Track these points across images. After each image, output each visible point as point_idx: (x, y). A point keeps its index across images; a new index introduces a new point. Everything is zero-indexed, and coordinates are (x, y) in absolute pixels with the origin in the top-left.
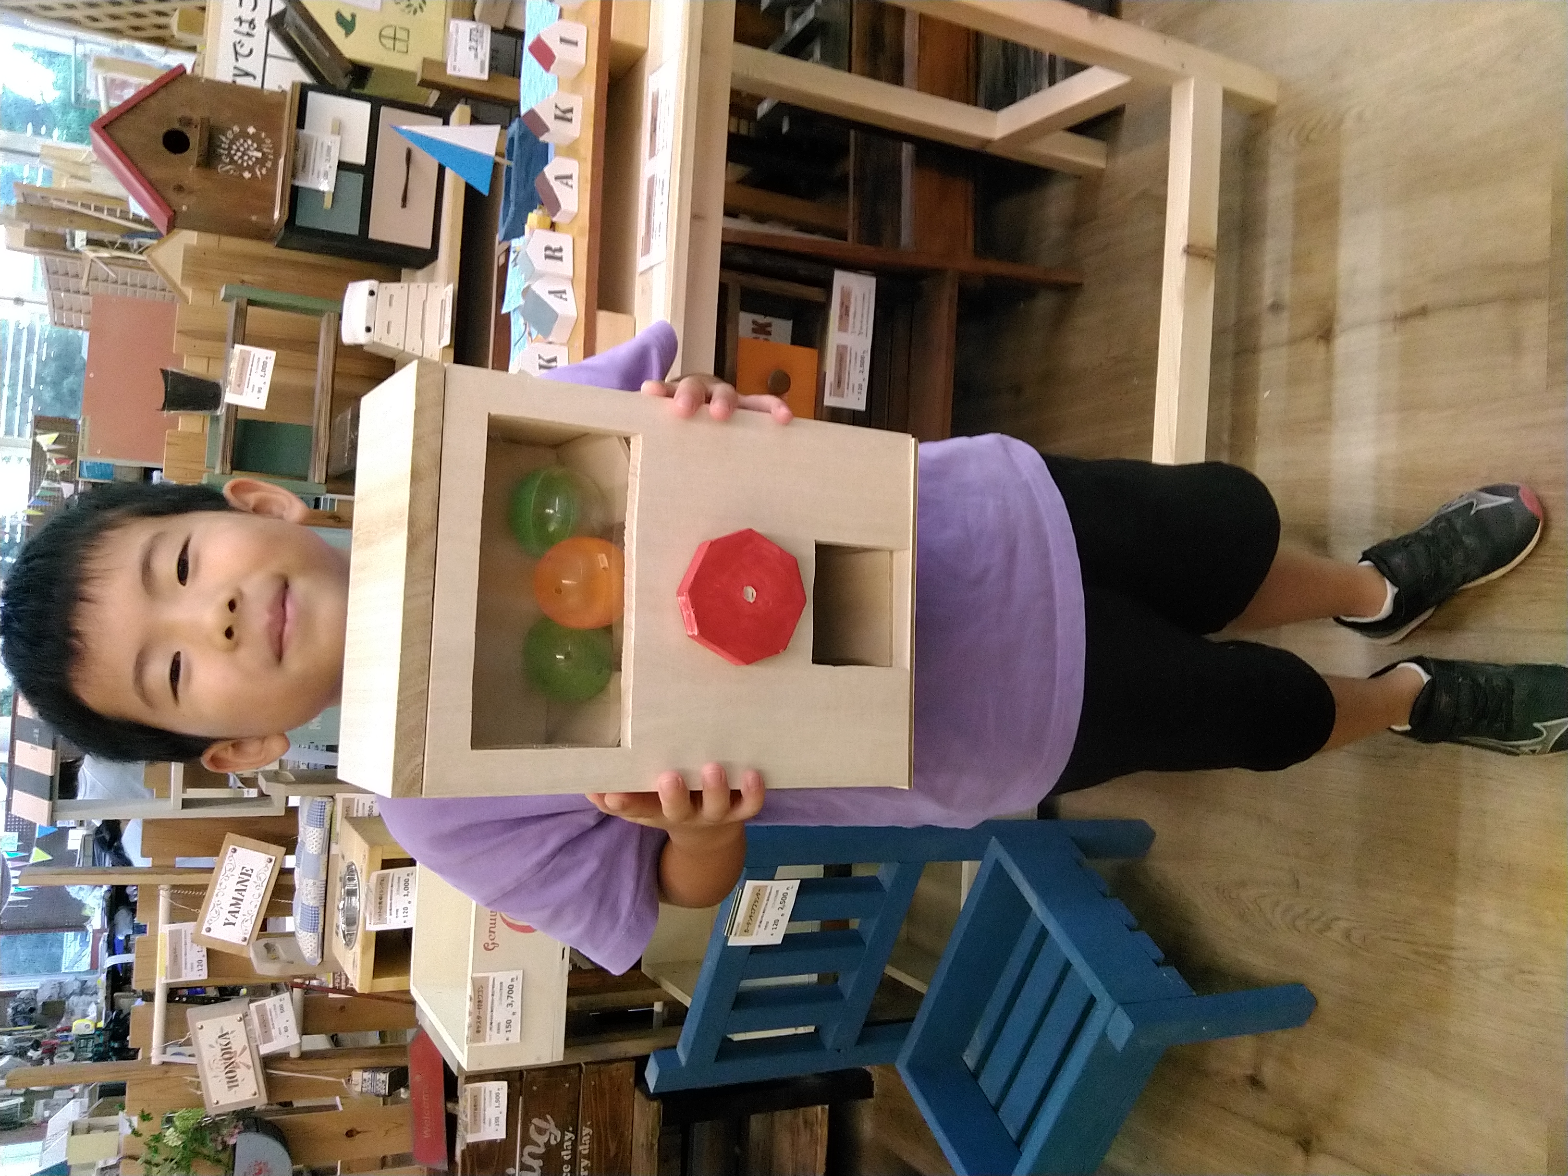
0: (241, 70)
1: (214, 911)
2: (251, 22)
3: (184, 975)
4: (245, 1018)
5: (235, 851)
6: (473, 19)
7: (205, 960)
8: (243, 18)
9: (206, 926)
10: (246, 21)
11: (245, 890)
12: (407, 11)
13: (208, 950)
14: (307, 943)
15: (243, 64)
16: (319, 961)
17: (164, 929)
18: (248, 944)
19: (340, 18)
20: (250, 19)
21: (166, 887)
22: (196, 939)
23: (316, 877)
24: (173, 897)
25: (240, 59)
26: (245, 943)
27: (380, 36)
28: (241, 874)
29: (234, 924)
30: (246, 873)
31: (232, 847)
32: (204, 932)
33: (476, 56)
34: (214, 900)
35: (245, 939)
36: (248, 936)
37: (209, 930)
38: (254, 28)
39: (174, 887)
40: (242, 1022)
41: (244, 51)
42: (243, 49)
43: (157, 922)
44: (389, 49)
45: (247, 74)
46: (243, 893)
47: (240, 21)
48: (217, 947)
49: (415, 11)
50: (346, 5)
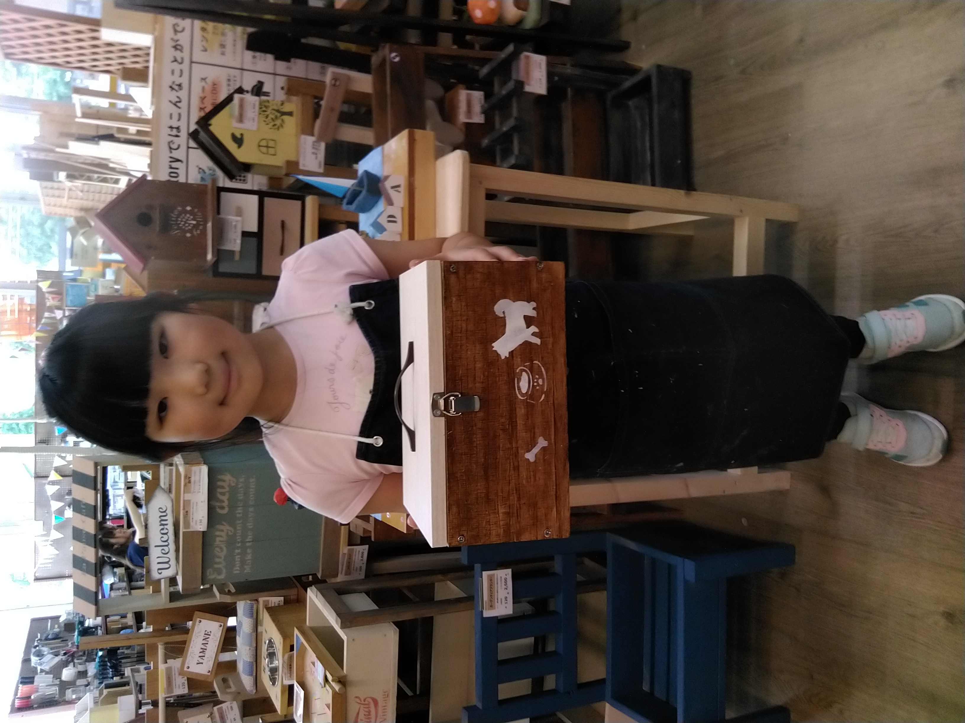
0: (174, 158)
1: (190, 657)
2: (178, 128)
3: (174, 691)
4: (211, 715)
5: (200, 621)
6: (313, 134)
7: (186, 682)
8: (173, 126)
9: (186, 666)
10: (174, 128)
11: (207, 644)
12: (273, 128)
13: (188, 679)
14: (247, 681)
15: (176, 154)
16: (255, 691)
17: (162, 667)
18: (211, 674)
19: (234, 137)
20: (176, 126)
21: (162, 643)
22: (182, 673)
23: (251, 645)
24: (166, 649)
25: (173, 151)
26: (209, 674)
27: (259, 146)
28: (205, 634)
29: (202, 663)
30: (207, 634)
31: (198, 619)
32: (185, 669)
33: (316, 157)
34: (190, 650)
35: (209, 672)
36: (211, 670)
37: (188, 668)
38: (179, 132)
39: (166, 643)
40: (210, 718)
42: (174, 145)
43: (158, 663)
44: (264, 154)
45: (178, 160)
46: (207, 645)
47: (171, 127)
48: (194, 677)
49: (278, 128)
50: (237, 128)
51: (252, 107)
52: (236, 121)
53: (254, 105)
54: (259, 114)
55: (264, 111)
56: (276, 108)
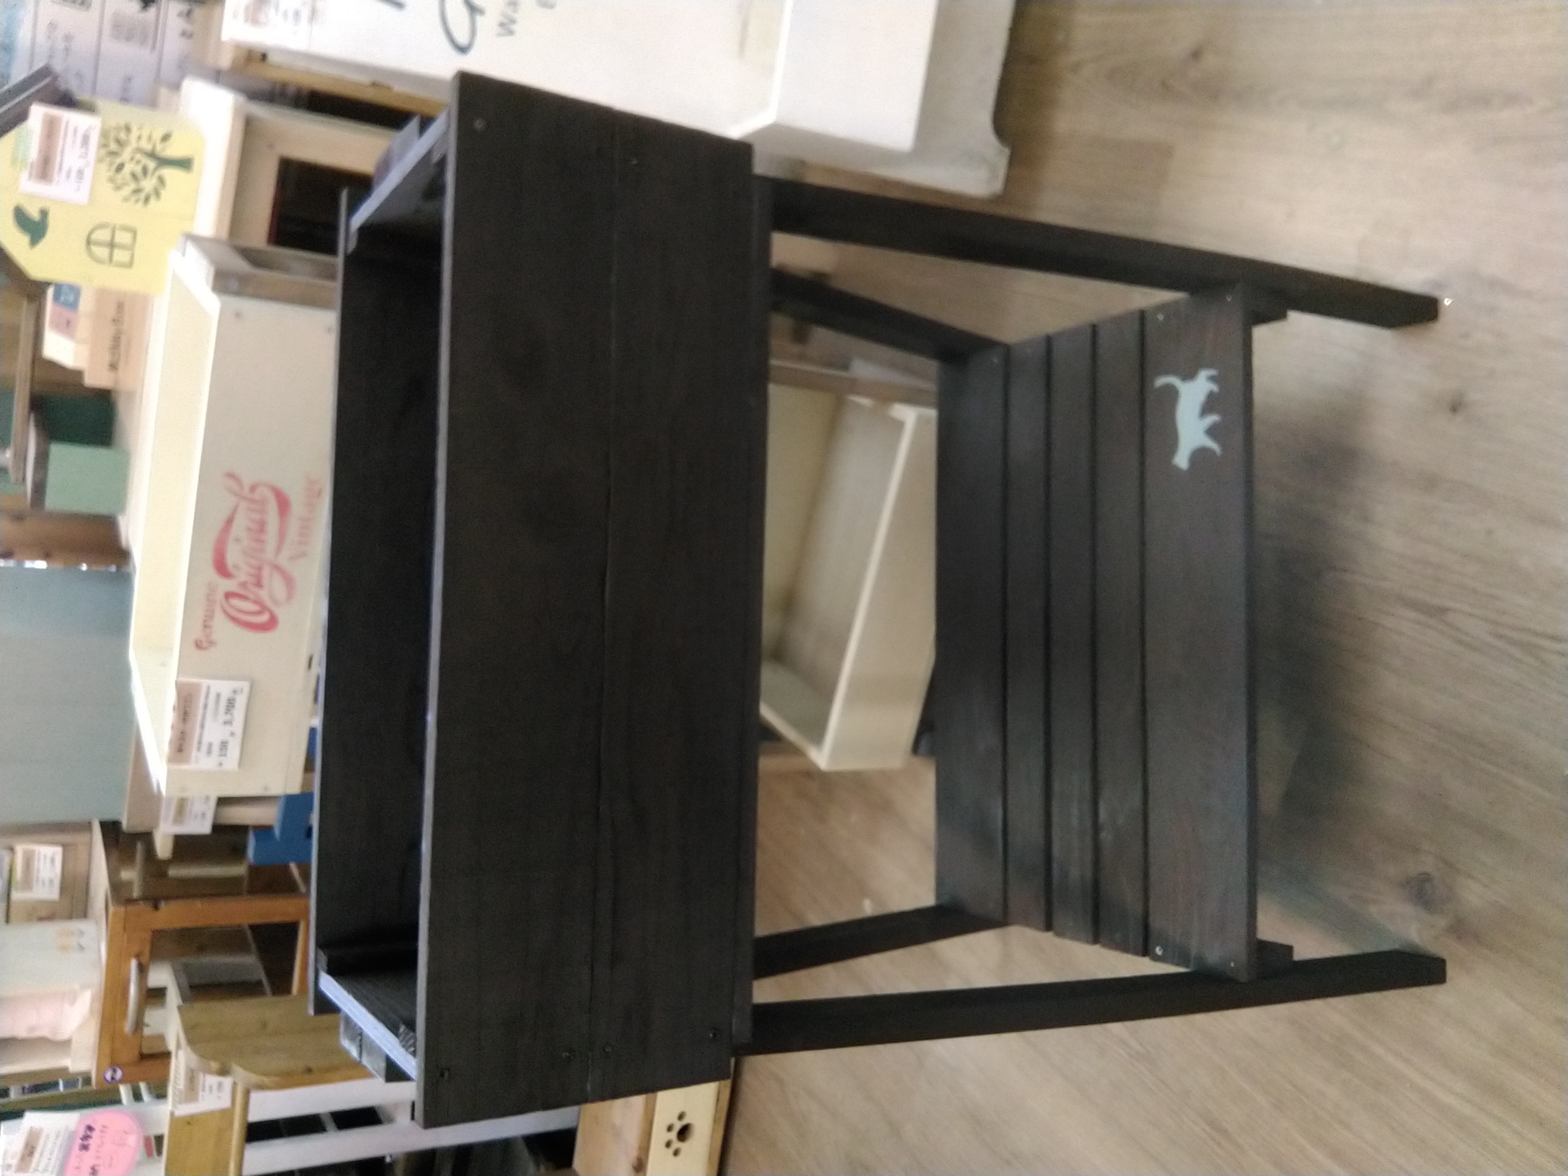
12: (133, 199)
19: (21, 218)
27: (89, 242)
44: (99, 261)
49: (147, 200)
50: (31, 196)
51: (79, 139)
52: (30, 176)
53: (86, 139)
54: (100, 160)
55: (113, 154)
56: (148, 147)
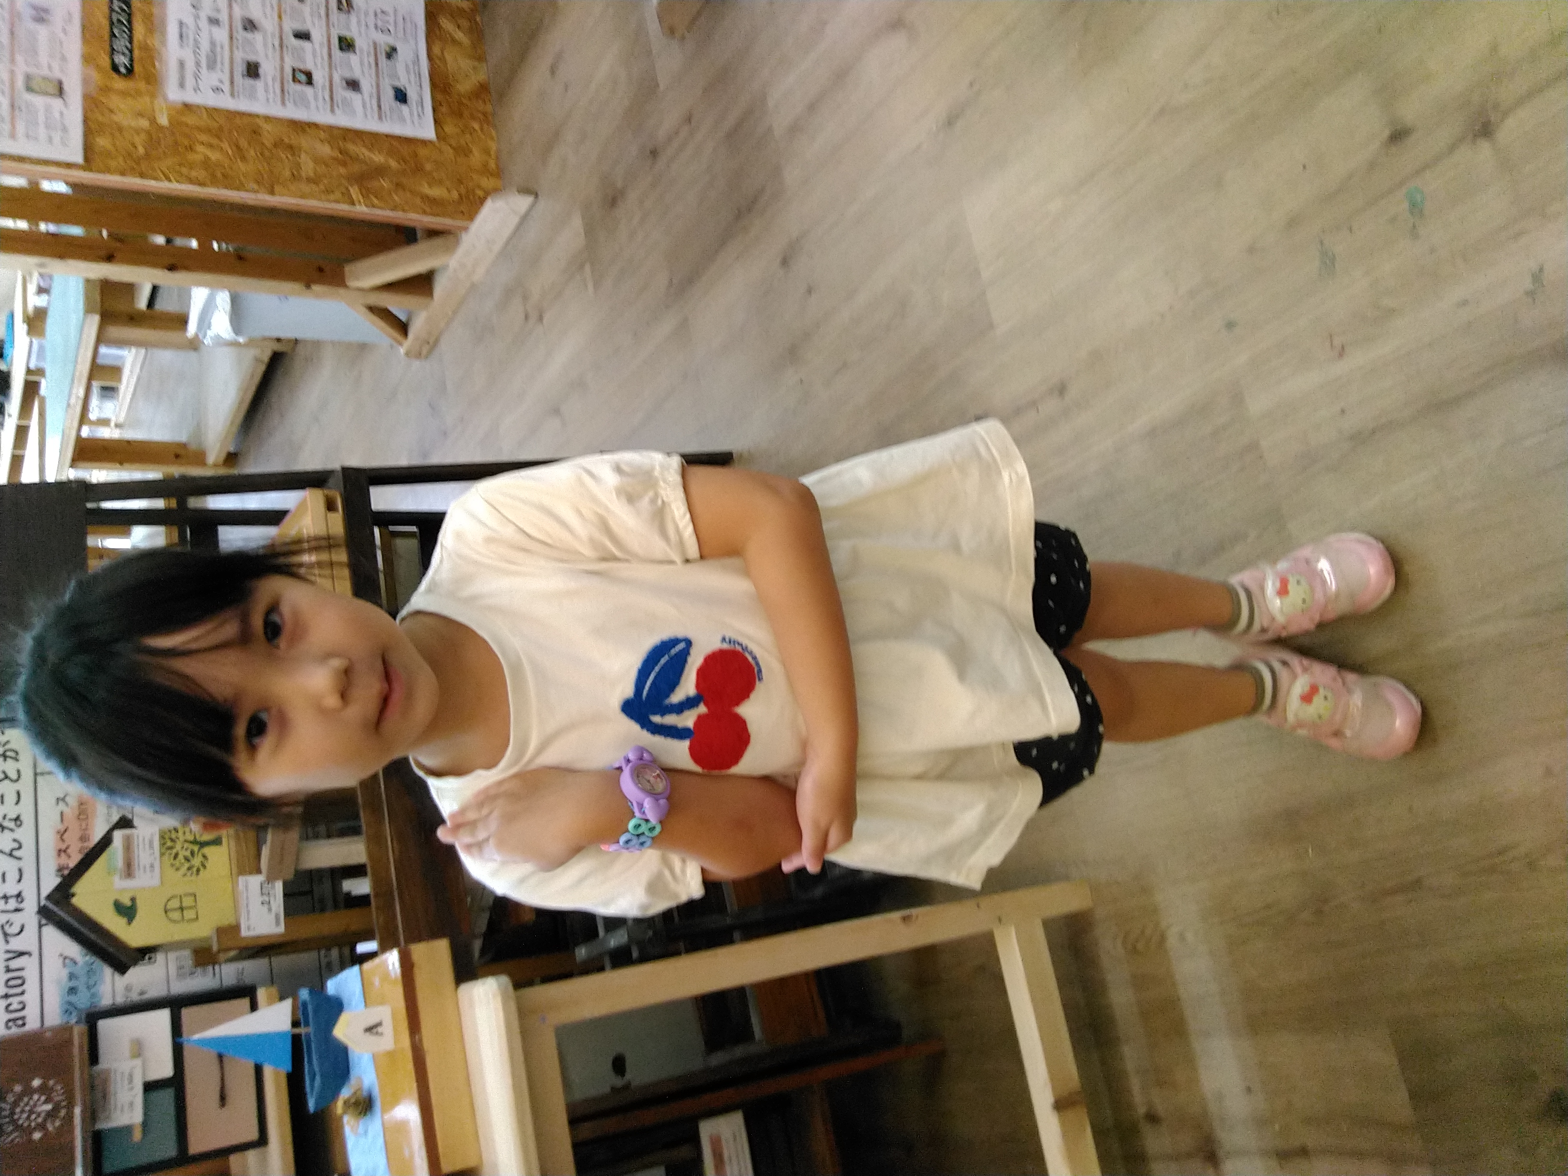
0: (14, 952)
2: (19, 896)
6: (259, 871)
8: (8, 895)
10: (12, 897)
15: (16, 944)
19: (118, 907)
20: (16, 892)
25: (11, 940)
33: (270, 910)
38: (22, 902)
41: (15, 929)
42: (13, 927)
45: (21, 954)
47: (6, 898)
49: (198, 871)
50: (124, 890)
51: (147, 846)
52: (121, 878)
53: (151, 843)
54: (162, 854)
55: (171, 848)
56: (191, 838)
